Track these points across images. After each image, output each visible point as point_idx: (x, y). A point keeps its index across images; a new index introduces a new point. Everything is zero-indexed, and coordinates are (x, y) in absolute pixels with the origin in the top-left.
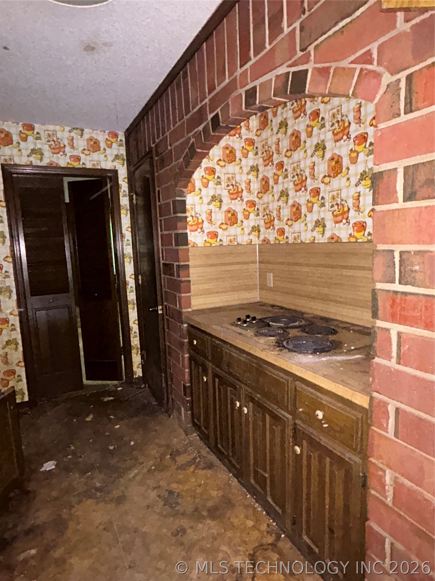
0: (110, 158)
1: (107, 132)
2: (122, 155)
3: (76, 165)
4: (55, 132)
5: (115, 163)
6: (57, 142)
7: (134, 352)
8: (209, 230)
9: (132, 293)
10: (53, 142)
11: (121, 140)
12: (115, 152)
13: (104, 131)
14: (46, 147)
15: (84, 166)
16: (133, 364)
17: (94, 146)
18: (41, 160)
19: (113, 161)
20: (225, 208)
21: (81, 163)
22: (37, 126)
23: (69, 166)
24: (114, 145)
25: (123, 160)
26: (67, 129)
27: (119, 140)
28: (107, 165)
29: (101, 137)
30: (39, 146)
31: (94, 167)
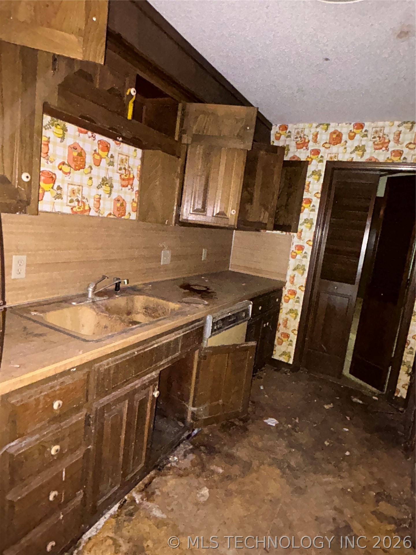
4: (382, 129)
6: (383, 137)
10: (378, 139)
15: (404, 161)
18: (362, 156)
21: (402, 157)
23: (388, 161)
24: (357, 136)
26: (397, 123)
28: (345, 157)
30: (363, 143)
31: (332, 160)
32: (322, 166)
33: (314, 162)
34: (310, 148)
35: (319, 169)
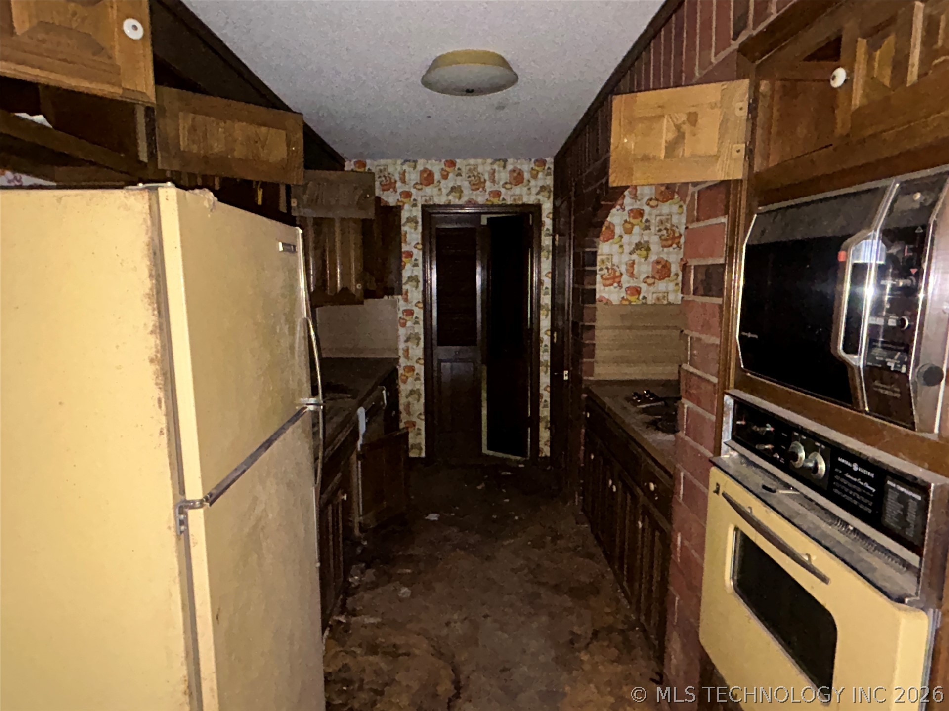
0: (534, 191)
1: (533, 160)
2: (548, 186)
3: (496, 201)
4: (476, 167)
5: (539, 197)
6: (478, 176)
7: (542, 425)
8: (628, 285)
9: (546, 353)
10: (473, 178)
11: (549, 168)
12: (540, 183)
13: (530, 160)
14: (466, 184)
15: (504, 202)
16: (540, 439)
17: (518, 178)
18: (460, 198)
19: (538, 194)
20: (653, 257)
21: (501, 199)
22: (458, 161)
23: (488, 203)
24: (540, 175)
25: (549, 192)
26: (489, 161)
27: (546, 168)
28: (530, 199)
29: (526, 167)
30: (459, 183)
31: (514, 203)
32: (417, 211)
33: (406, 207)
34: (399, 191)
35: (415, 214)
